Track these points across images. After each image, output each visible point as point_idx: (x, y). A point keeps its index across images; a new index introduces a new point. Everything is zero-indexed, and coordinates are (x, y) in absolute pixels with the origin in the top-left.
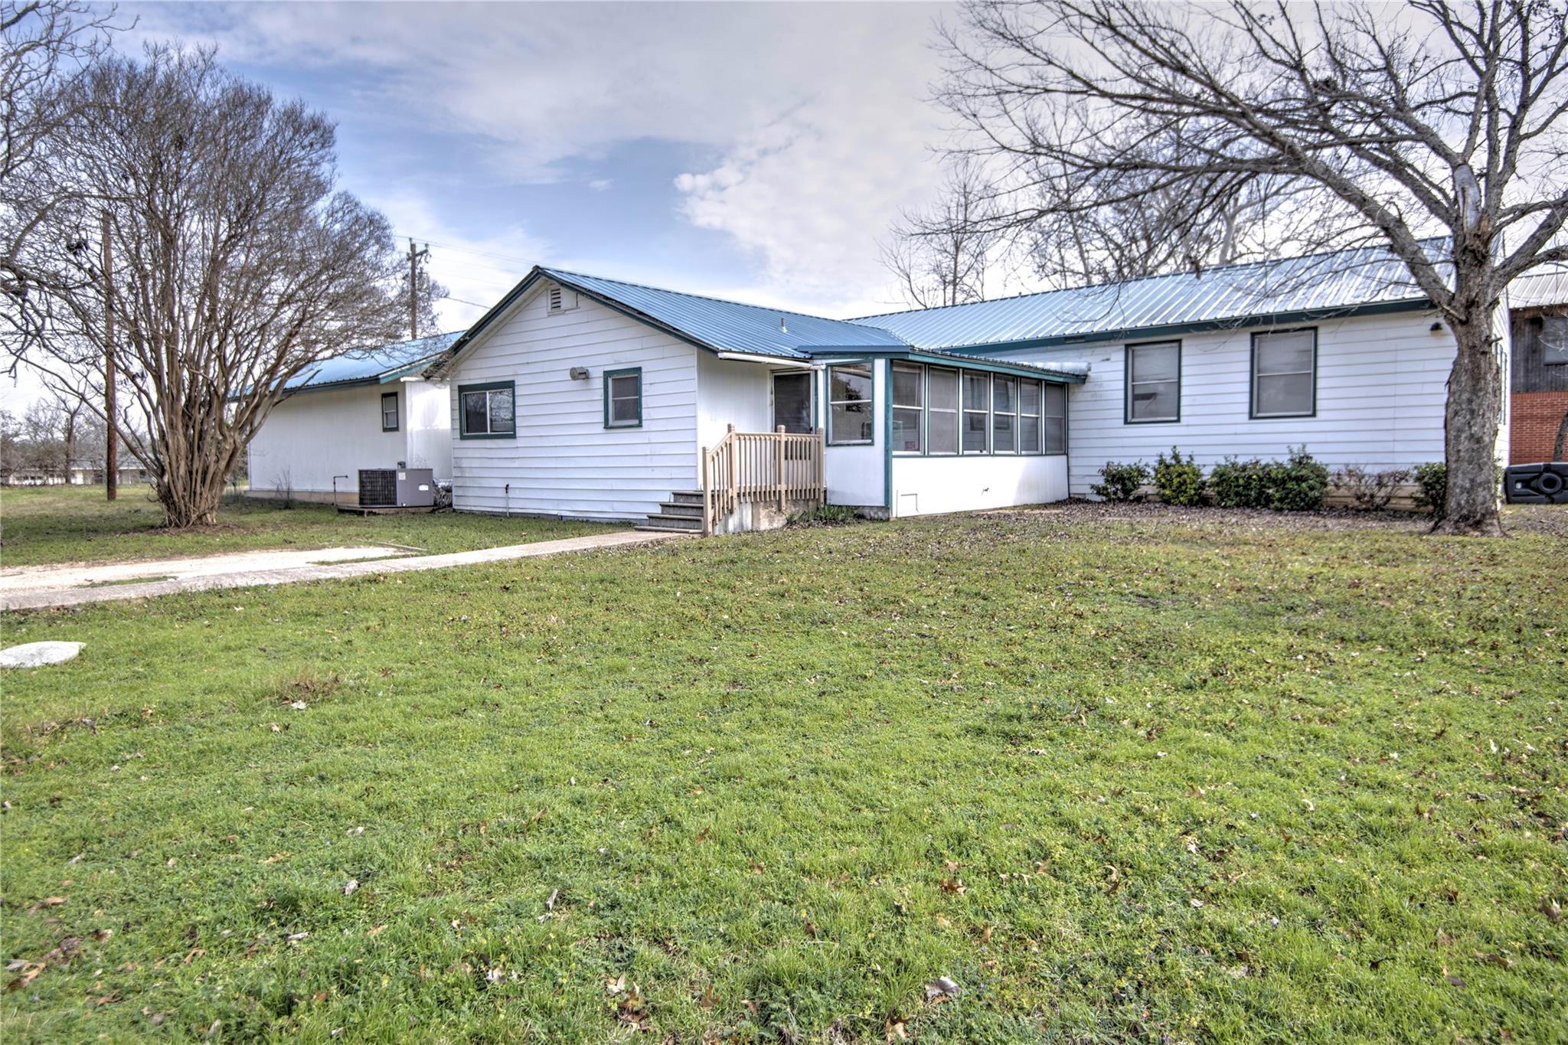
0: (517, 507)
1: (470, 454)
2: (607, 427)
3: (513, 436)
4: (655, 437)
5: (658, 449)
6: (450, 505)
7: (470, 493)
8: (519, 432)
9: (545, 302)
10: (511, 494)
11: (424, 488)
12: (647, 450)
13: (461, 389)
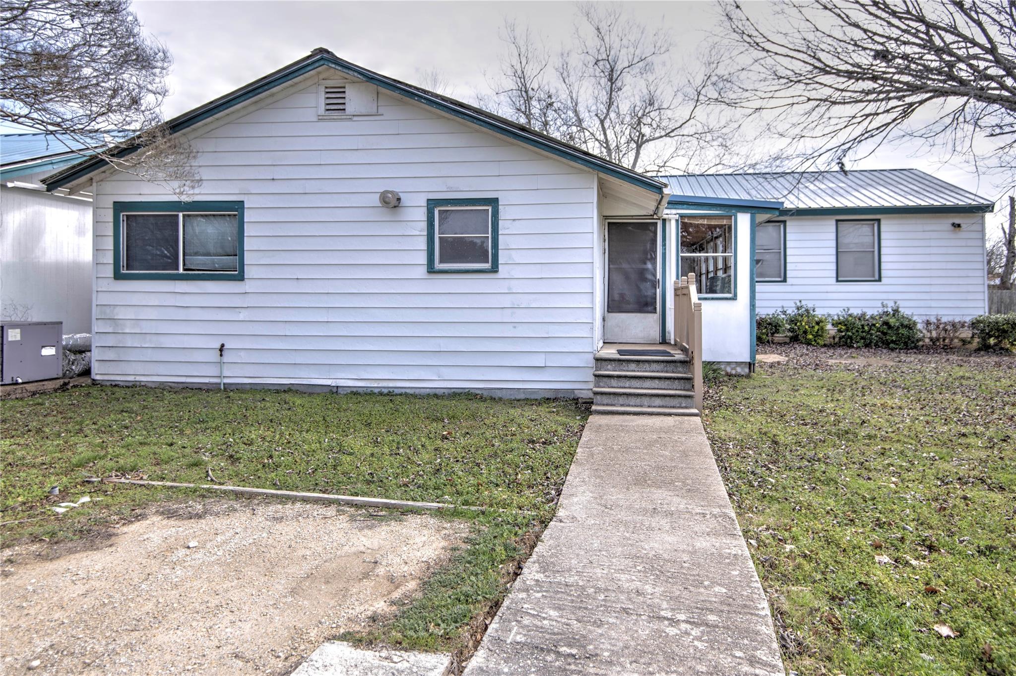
0: (235, 375)
1: (135, 300)
2: (431, 270)
3: (241, 278)
4: (517, 287)
5: (524, 301)
6: (87, 372)
7: (132, 356)
8: (249, 272)
9: (317, 101)
10: (226, 359)
11: (48, 351)
12: (506, 301)
13: (119, 207)
